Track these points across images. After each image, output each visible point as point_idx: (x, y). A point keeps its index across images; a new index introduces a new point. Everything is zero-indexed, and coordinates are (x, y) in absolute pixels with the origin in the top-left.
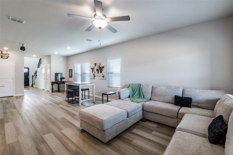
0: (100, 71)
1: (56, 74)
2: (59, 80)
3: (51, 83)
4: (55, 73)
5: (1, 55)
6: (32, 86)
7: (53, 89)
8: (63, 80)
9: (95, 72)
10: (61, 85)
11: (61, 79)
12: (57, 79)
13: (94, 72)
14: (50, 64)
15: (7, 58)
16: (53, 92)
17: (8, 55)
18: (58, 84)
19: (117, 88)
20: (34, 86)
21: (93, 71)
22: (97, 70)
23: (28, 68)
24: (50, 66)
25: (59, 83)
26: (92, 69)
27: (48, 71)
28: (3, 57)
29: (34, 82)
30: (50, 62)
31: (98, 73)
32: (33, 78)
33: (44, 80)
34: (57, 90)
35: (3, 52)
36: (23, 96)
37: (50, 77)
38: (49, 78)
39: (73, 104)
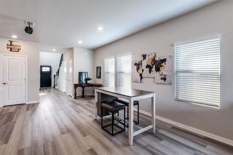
0: (154, 67)
1: (80, 74)
2: (84, 82)
3: (74, 85)
4: (79, 72)
5: (11, 47)
6: (54, 87)
7: (75, 94)
8: (89, 82)
9: (143, 70)
10: (86, 88)
11: (87, 80)
12: (82, 80)
13: (140, 71)
14: (72, 60)
15: (18, 51)
16: (76, 98)
17: (18, 48)
18: (82, 87)
19: (208, 105)
20: (56, 87)
21: (138, 69)
22: (148, 66)
23: (50, 67)
24: (72, 63)
25: (84, 85)
26: (136, 64)
27: (71, 70)
28: (12, 50)
29: (56, 83)
30: (72, 57)
31: (150, 72)
32: (54, 78)
33: (65, 81)
34: (81, 95)
35: (13, 42)
36: (37, 103)
37: (73, 78)
38: (71, 79)
39: (113, 135)
